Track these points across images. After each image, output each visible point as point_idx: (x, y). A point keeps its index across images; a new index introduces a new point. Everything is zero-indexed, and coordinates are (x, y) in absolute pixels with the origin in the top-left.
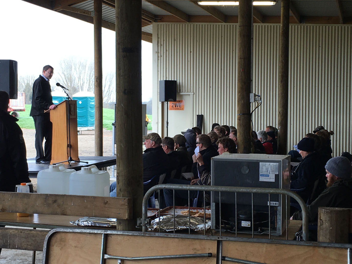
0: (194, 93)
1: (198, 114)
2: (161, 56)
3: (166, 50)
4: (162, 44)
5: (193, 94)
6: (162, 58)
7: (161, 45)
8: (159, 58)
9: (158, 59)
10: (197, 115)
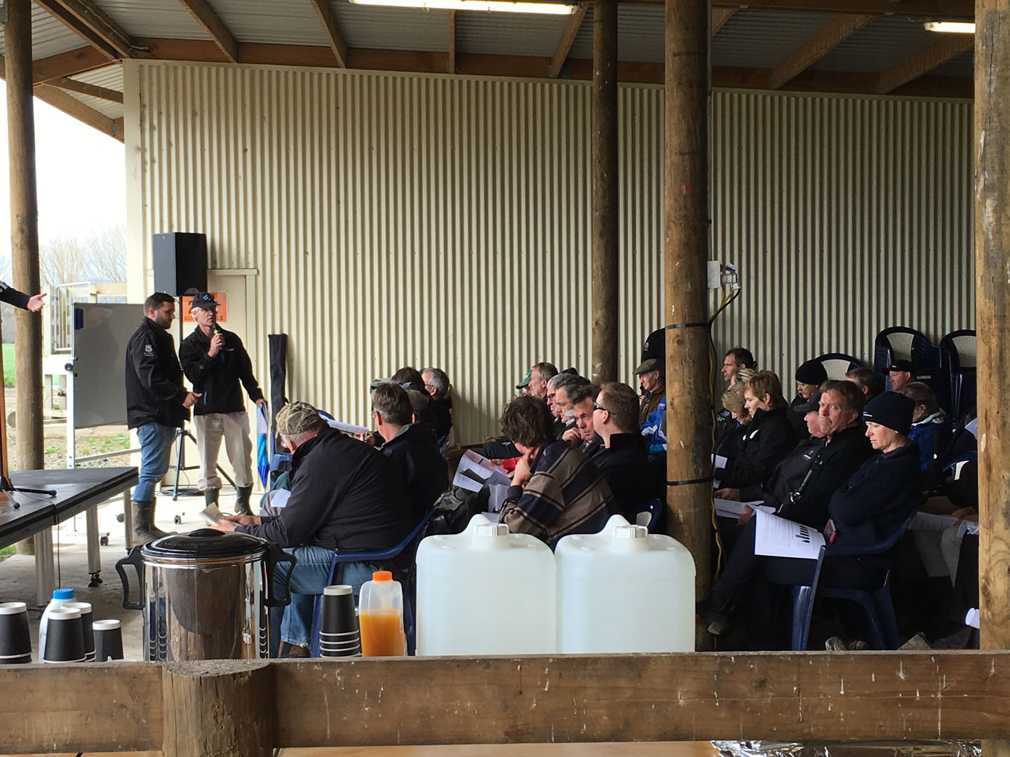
0: (258, 271)
1: (270, 334)
2: (153, 161)
3: (169, 144)
4: (155, 123)
5: (256, 273)
6: (156, 166)
7: (152, 128)
8: (148, 168)
9: (144, 171)
10: (269, 336)
